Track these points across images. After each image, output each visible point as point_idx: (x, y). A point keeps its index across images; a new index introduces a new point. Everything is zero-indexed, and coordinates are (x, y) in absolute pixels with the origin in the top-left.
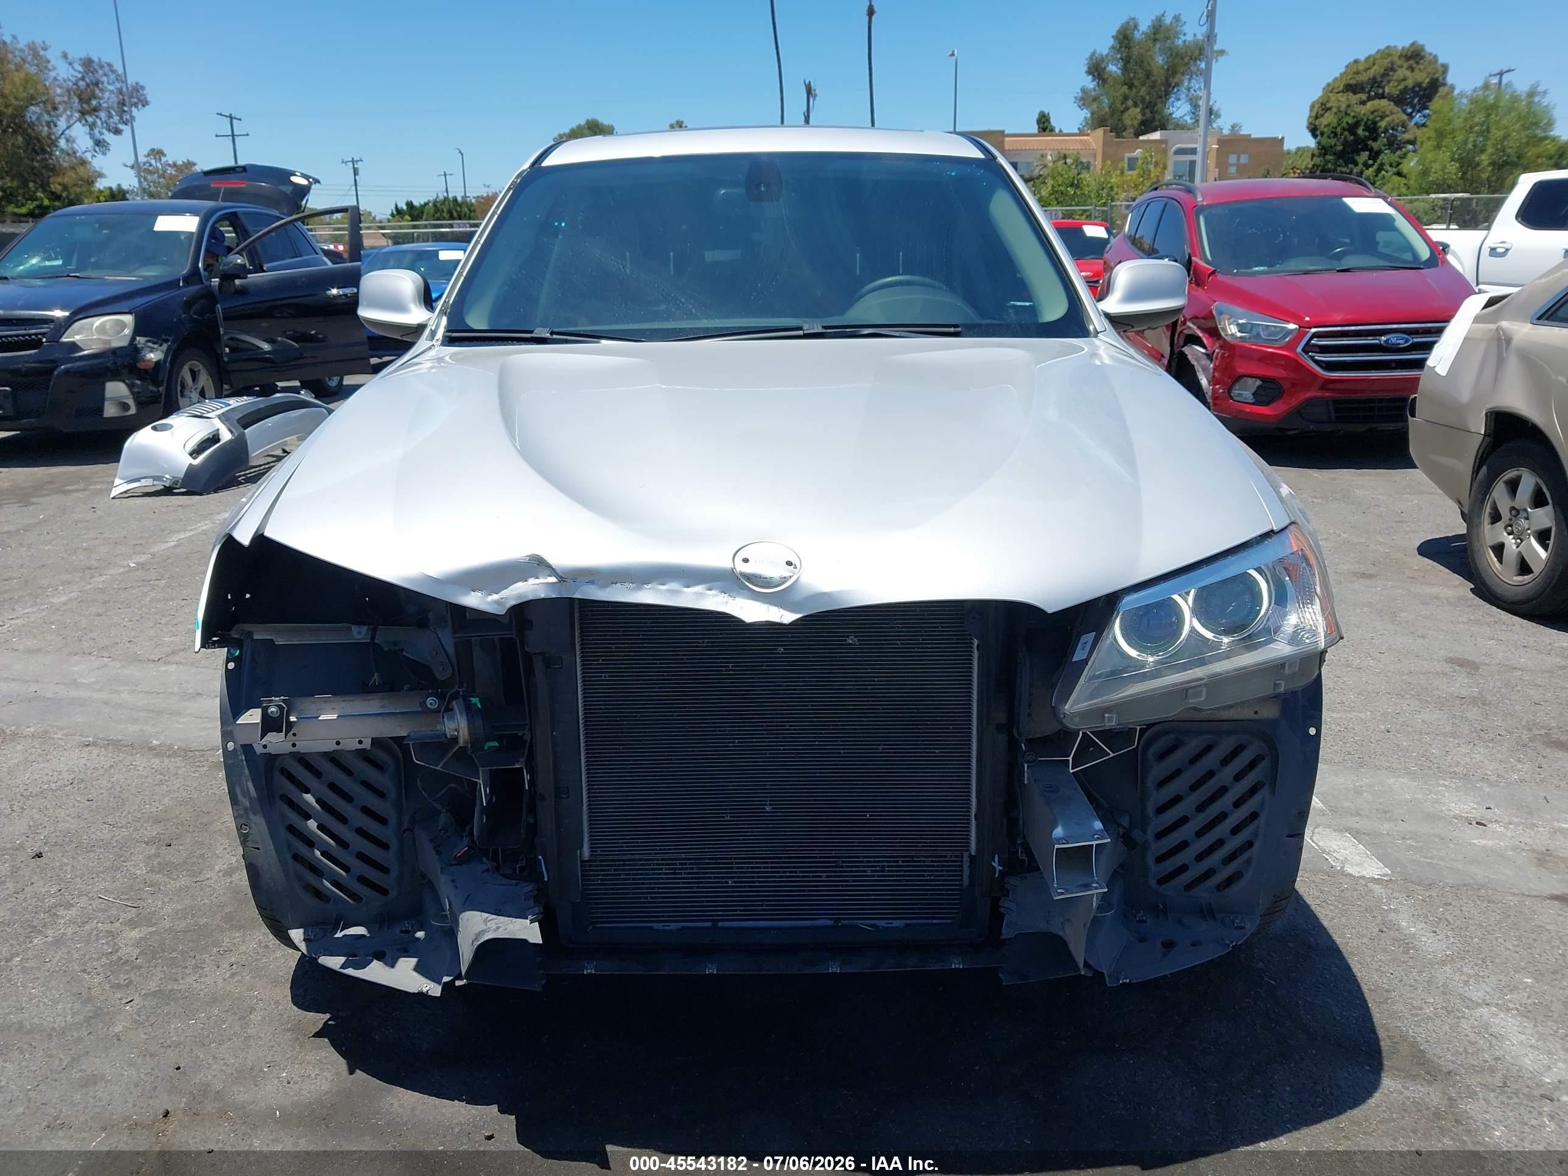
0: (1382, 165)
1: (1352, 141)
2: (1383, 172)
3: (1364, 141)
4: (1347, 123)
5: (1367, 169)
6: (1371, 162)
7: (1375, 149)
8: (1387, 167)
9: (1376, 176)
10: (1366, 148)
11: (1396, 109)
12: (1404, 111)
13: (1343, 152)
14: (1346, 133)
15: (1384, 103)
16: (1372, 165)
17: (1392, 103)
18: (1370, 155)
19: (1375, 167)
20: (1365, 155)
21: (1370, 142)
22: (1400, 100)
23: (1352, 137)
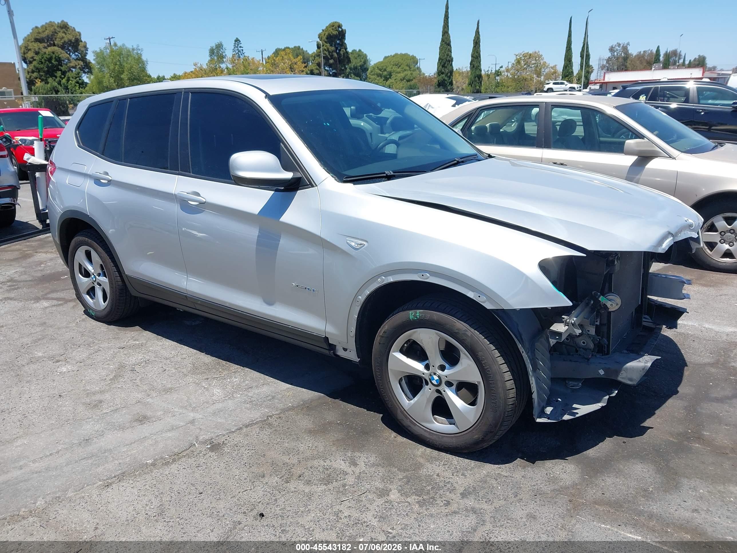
0: (69, 78)
1: (51, 66)
2: (70, 81)
3: (57, 66)
4: (46, 57)
5: (62, 80)
6: (63, 76)
7: (63, 70)
8: (71, 79)
9: (68, 83)
10: (59, 70)
11: (63, 52)
12: (67, 52)
13: (48, 71)
14: (47, 62)
15: (56, 48)
16: (64, 78)
17: (60, 49)
18: (61, 73)
19: (66, 78)
20: (59, 74)
21: (60, 67)
22: (63, 47)
23: (50, 64)
